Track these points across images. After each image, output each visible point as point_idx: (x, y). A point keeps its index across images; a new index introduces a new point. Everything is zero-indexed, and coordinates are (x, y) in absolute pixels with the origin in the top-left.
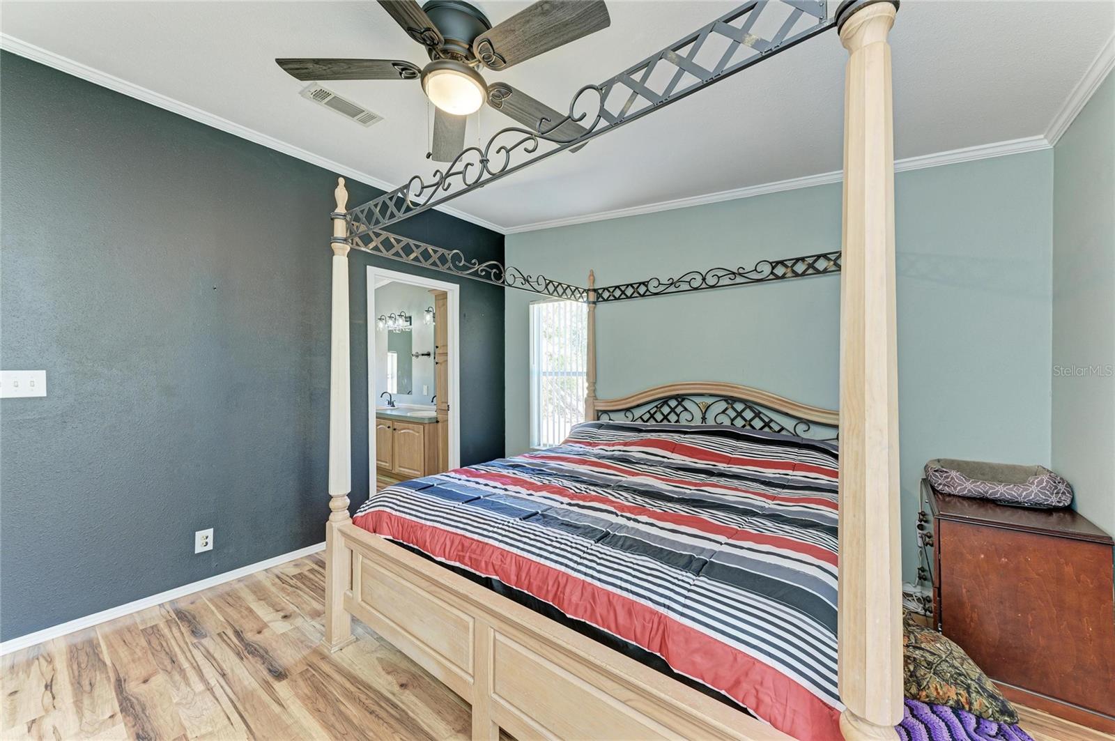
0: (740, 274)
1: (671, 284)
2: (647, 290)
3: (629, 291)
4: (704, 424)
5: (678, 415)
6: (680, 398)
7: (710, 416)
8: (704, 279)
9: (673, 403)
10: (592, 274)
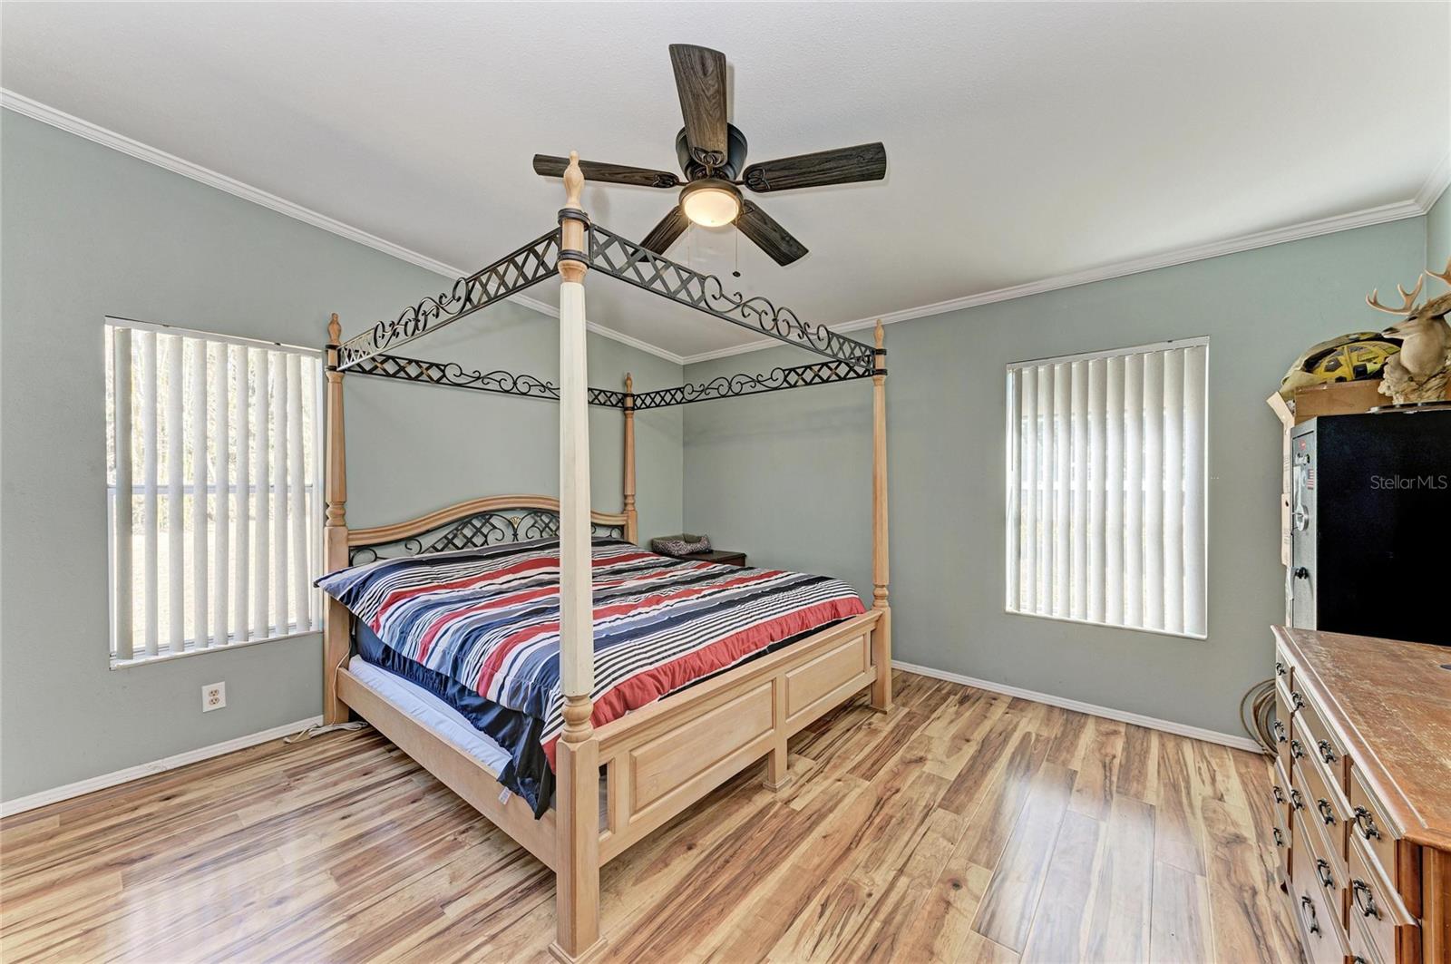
0: (549, 389)
1: (478, 378)
2: (444, 376)
3: (413, 371)
4: (516, 542)
5: (486, 536)
6: (486, 516)
7: (521, 533)
8: (515, 383)
9: (477, 523)
10: (334, 320)
